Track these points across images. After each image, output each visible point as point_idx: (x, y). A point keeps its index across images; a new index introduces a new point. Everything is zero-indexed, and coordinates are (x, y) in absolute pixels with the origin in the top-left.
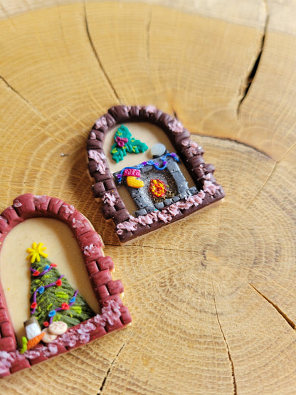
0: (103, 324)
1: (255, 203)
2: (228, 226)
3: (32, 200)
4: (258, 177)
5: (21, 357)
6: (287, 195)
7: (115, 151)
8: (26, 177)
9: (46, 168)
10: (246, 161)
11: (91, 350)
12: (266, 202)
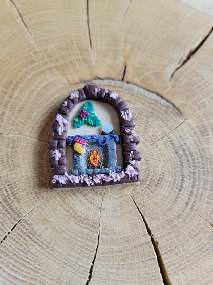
1: (157, 143)
4: (166, 126)
6: (183, 144)
8: (13, 85)
9: (27, 82)
10: (162, 112)
12: (166, 145)
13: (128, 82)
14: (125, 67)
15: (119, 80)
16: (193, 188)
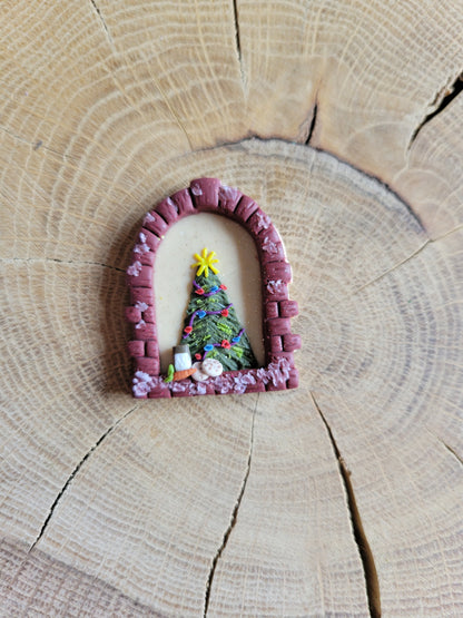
1: (368, 290)
2: (317, 309)
4: (390, 254)
6: (417, 294)
8: (70, 148)
9: (101, 142)
10: (385, 224)
12: (383, 295)
13: (319, 150)
14: (316, 109)
15: (299, 143)
16: (424, 380)
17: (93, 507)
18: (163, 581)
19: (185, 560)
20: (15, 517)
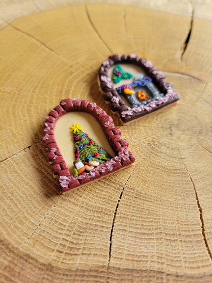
0: (120, 161)
1: (196, 104)
2: (182, 115)
3: (71, 101)
4: (196, 91)
5: (74, 179)
7: (115, 78)
8: (64, 93)
10: (188, 84)
11: (113, 178)
12: (202, 104)
17: (131, 230)
18: (185, 256)
19: (188, 239)
20: (93, 253)
